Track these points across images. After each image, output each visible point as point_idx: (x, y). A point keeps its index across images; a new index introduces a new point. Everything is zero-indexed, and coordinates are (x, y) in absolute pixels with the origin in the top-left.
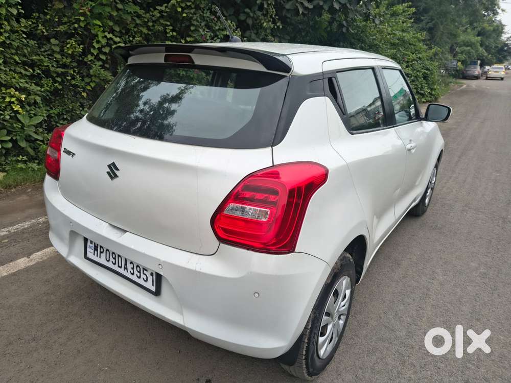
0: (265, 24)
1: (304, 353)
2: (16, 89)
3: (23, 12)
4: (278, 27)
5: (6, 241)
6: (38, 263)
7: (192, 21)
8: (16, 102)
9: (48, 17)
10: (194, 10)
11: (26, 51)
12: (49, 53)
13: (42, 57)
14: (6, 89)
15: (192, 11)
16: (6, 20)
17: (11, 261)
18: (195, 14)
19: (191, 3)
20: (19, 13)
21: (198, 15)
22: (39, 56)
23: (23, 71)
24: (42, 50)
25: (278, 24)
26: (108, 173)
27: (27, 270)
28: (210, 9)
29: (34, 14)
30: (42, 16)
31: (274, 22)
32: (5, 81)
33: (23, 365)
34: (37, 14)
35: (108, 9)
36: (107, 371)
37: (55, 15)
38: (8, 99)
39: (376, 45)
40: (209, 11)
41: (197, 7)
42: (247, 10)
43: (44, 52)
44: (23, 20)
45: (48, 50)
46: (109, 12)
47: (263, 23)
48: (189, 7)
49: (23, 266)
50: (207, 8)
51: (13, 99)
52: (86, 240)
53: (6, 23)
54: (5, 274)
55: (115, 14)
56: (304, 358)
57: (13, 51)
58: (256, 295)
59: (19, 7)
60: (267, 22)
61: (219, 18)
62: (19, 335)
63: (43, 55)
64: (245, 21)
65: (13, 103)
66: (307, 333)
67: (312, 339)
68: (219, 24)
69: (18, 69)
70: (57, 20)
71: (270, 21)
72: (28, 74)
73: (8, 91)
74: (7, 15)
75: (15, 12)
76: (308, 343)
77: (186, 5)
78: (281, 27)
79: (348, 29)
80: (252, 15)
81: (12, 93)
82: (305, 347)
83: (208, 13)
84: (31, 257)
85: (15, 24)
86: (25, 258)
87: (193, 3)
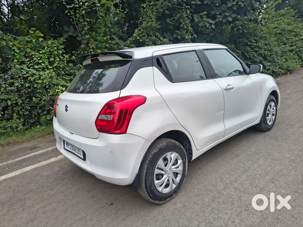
0: (186, 37)
1: (144, 185)
2: (61, 86)
3: (64, 51)
4: (195, 37)
5: (50, 152)
6: (59, 159)
7: (145, 42)
8: (60, 92)
9: (79, 52)
10: (146, 37)
11: (67, 69)
12: (78, 68)
13: (75, 71)
14: (57, 86)
15: (146, 38)
16: (57, 56)
17: (49, 159)
18: (147, 38)
19: (145, 34)
20: (63, 52)
21: (148, 39)
22: (74, 70)
23: (66, 78)
24: (76, 67)
25: (194, 36)
26: (65, 109)
27: (54, 162)
28: (155, 35)
29: (73, 52)
30: (76, 52)
31: (192, 35)
32: (56, 83)
33: (41, 196)
34: (74, 52)
35: (104, 44)
36: (71, 199)
37: (82, 51)
38: (57, 91)
39: (264, 36)
40: (154, 36)
41: (148, 35)
42: (177, 31)
43: (76, 68)
44: (65, 55)
45: (78, 67)
46: (105, 45)
47: (186, 36)
48: (144, 36)
49: (53, 161)
50: (154, 34)
51: (59, 90)
52: (64, 141)
53: (57, 58)
54: (45, 164)
55: (107, 45)
56: (144, 188)
57: (61, 69)
58: (111, 153)
59: (63, 50)
60: (187, 36)
61: (159, 39)
62: (43, 185)
63: (76, 70)
64: (176, 37)
65: (59, 92)
66: (144, 175)
67: (147, 178)
68: (160, 41)
69: (64, 77)
70: (82, 53)
71: (189, 34)
72: (68, 79)
73: (58, 87)
74: (57, 54)
75: (61, 52)
76: (146, 180)
77: (143, 35)
78: (196, 37)
79: (243, 31)
80: (180, 33)
81: (59, 88)
82: (144, 182)
83: (154, 37)
84: (57, 157)
85: (61, 57)
86: (55, 158)
87: (146, 34)
